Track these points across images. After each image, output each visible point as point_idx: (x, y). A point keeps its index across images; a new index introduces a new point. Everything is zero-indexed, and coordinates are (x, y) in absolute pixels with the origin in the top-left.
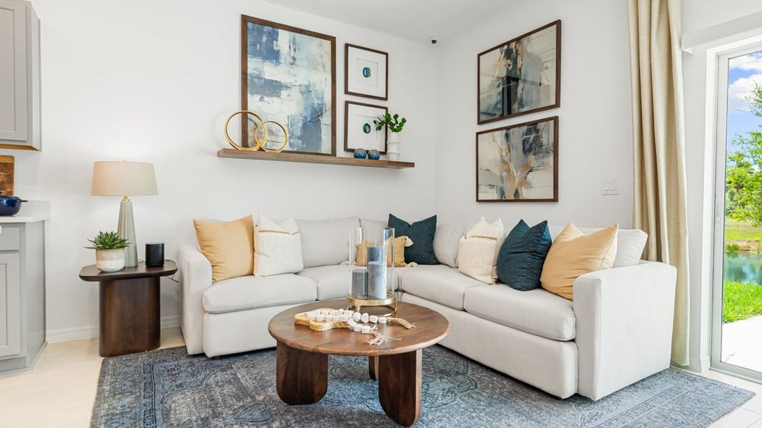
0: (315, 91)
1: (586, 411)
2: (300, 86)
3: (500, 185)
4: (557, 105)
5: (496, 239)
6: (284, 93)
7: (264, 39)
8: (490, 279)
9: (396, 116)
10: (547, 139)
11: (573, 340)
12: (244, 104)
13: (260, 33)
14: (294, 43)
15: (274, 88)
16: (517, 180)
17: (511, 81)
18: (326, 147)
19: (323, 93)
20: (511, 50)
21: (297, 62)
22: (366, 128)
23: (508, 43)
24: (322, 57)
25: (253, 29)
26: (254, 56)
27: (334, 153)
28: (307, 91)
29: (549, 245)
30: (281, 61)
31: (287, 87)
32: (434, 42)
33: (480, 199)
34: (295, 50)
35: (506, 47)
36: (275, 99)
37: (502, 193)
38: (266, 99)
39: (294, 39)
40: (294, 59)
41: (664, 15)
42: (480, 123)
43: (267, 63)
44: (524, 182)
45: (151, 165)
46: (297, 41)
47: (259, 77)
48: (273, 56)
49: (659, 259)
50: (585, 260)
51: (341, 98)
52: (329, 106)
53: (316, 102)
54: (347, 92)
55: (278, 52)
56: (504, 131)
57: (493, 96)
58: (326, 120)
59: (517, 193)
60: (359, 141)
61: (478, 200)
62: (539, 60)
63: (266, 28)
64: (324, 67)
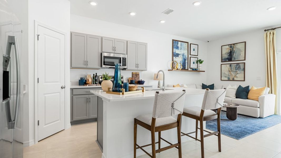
3: (228, 77)
4: (245, 60)
5: (235, 89)
7: (176, 44)
9: (201, 60)
10: (242, 67)
12: (173, 59)
13: (176, 43)
14: (181, 45)
15: (177, 55)
16: (233, 76)
19: (186, 56)
20: (232, 46)
21: (182, 49)
22: (194, 63)
24: (186, 47)
25: (174, 42)
26: (174, 48)
27: (188, 69)
28: (183, 55)
29: (249, 91)
30: (179, 49)
31: (180, 55)
33: (222, 80)
35: (230, 45)
36: (178, 57)
37: (229, 79)
40: (181, 48)
43: (177, 49)
44: (236, 76)
47: (175, 53)
48: (177, 48)
49: (272, 93)
50: (259, 93)
51: (189, 56)
52: (187, 58)
53: (185, 57)
54: (190, 55)
55: (178, 47)
56: (230, 64)
57: (226, 56)
58: (187, 61)
59: (233, 79)
60: (192, 66)
62: (240, 49)
63: (177, 42)
64: (186, 49)
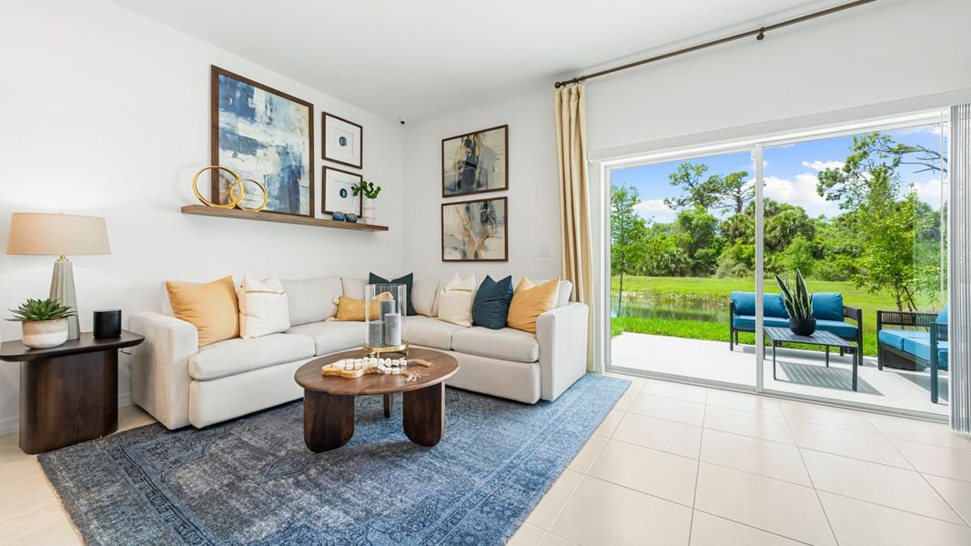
0: (293, 153)
1: (548, 410)
2: (277, 146)
3: (462, 247)
4: (506, 188)
5: (470, 291)
6: (260, 152)
7: (238, 94)
8: (468, 323)
9: (371, 185)
10: (499, 214)
11: (537, 361)
12: (215, 159)
13: (234, 88)
14: (271, 104)
15: (250, 146)
16: (477, 244)
17: (470, 165)
18: (304, 209)
19: (301, 157)
20: (470, 140)
21: (274, 122)
22: (343, 193)
23: (468, 135)
24: (299, 121)
25: (226, 83)
26: (227, 109)
27: (312, 214)
28: (284, 152)
29: (512, 295)
30: (256, 119)
31: (263, 146)
32: (403, 123)
33: (445, 258)
34: (271, 110)
35: (466, 138)
36: (250, 156)
37: (464, 254)
38: (240, 155)
39: (271, 100)
40: (271, 119)
41: (578, 136)
42: (444, 196)
43: (241, 119)
44: (482, 246)
45: (101, 221)
46: (274, 102)
47: (232, 133)
48: (249, 113)
49: (578, 300)
50: (541, 303)
51: (319, 163)
52: (307, 169)
53: (294, 163)
54: (324, 157)
55: (253, 110)
56: (465, 205)
58: (304, 182)
59: (476, 254)
60: (336, 204)
61: (443, 260)
62: (493, 152)
63: (240, 84)
64: (301, 130)
